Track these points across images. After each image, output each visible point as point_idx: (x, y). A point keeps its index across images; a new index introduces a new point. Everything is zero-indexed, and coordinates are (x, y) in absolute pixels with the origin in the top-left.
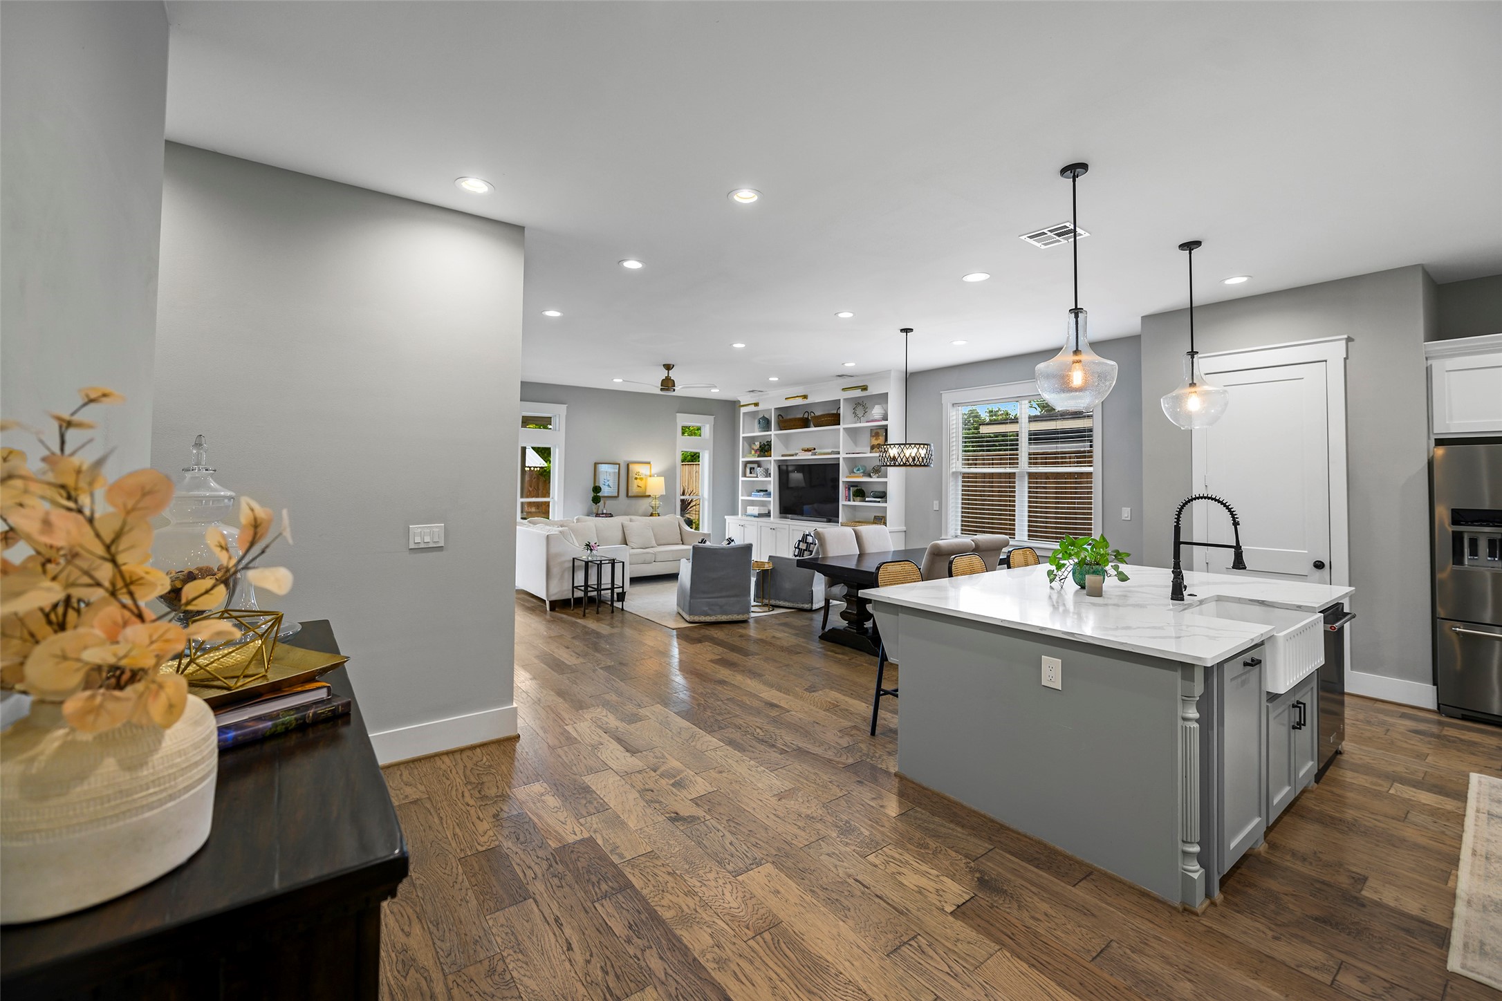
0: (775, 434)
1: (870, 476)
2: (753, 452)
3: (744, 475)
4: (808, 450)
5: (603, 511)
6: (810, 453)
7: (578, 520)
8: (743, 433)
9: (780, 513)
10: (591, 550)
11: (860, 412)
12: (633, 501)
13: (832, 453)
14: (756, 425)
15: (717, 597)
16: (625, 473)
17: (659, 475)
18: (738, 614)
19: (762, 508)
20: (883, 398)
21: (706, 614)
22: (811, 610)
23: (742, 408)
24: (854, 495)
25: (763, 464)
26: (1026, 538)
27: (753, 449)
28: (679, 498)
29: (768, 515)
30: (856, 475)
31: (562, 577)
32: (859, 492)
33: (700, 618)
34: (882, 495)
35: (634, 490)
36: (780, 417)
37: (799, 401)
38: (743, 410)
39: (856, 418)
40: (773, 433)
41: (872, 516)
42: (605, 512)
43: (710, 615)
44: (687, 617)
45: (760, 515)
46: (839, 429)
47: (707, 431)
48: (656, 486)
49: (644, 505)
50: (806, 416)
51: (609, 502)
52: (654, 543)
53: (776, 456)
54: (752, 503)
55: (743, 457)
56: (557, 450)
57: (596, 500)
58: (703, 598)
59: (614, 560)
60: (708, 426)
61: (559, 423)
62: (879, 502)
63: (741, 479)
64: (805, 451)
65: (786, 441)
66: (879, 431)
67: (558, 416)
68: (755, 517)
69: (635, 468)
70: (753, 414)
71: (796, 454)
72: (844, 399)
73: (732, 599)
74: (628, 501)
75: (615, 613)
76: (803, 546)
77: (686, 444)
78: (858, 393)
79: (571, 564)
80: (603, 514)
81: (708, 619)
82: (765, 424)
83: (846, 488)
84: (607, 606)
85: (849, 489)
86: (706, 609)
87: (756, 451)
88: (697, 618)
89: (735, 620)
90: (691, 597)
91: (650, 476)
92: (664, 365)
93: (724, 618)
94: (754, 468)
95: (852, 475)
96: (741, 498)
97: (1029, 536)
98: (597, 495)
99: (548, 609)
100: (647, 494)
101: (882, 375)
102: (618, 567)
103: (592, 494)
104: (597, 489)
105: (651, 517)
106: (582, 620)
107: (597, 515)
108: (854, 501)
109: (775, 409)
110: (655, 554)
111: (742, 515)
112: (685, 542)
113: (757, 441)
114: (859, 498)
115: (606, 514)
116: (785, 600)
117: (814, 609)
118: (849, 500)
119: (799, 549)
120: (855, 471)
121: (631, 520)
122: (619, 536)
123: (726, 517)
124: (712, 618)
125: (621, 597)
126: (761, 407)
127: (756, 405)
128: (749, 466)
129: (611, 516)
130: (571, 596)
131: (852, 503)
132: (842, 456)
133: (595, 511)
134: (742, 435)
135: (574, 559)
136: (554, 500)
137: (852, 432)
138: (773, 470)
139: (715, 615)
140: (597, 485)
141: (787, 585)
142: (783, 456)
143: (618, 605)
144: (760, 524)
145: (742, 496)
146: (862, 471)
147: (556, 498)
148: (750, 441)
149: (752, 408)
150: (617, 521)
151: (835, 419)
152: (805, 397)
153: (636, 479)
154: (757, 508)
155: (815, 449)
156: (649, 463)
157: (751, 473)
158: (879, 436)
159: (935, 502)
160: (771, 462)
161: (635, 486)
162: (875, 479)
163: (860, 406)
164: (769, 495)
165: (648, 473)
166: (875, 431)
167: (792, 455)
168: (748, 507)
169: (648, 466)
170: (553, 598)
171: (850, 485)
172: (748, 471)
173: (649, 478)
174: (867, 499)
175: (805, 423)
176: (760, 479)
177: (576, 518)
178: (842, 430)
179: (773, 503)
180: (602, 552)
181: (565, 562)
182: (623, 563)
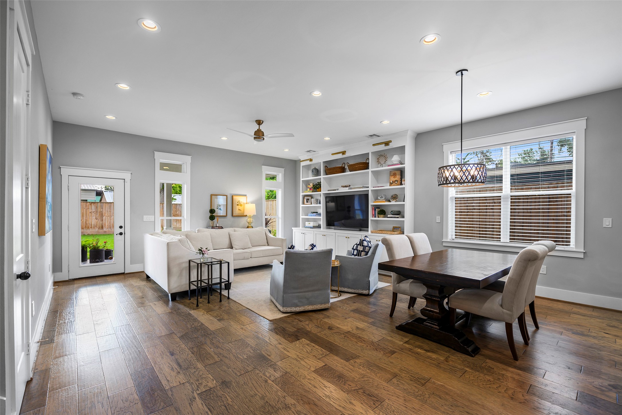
0: (323, 178)
1: (390, 201)
2: (308, 189)
3: (303, 203)
4: (346, 187)
5: (216, 225)
6: (347, 188)
7: (198, 231)
8: (302, 178)
9: (327, 226)
10: (203, 254)
11: (382, 161)
12: (236, 219)
13: (364, 187)
14: (310, 172)
15: (305, 292)
16: (231, 201)
17: (252, 203)
18: (321, 304)
19: (315, 223)
20: (402, 150)
21: (296, 306)
22: (368, 295)
23: (301, 163)
24: (378, 214)
25: (314, 196)
26: (508, 240)
27: (309, 188)
28: (264, 217)
29: (319, 227)
30: (380, 201)
31: (181, 275)
32: (382, 212)
33: (292, 309)
34: (398, 213)
35: (236, 212)
36: (326, 167)
37: (340, 156)
38: (303, 164)
39: (379, 164)
40: (322, 177)
41: (391, 227)
42: (218, 225)
43: (299, 306)
44: (282, 309)
45: (314, 227)
46: (368, 172)
47: (280, 177)
48: (250, 209)
49: (243, 221)
50: (343, 166)
51: (220, 220)
52: (250, 245)
53: (325, 190)
54: (308, 220)
55: (302, 193)
56: (185, 186)
57: (212, 218)
58: (294, 293)
59: (221, 262)
60: (280, 175)
61: (187, 168)
62: (398, 218)
63: (301, 205)
64: (344, 187)
65: (329, 181)
66: (396, 172)
67: (185, 163)
68: (311, 228)
69: (236, 198)
70: (307, 167)
71: (338, 190)
72: (372, 153)
73: (316, 292)
74: (232, 219)
75: (223, 302)
76: (360, 248)
77: (267, 186)
78: (382, 147)
79: (188, 265)
80: (216, 227)
81: (298, 309)
82: (317, 172)
83: (373, 209)
84: (216, 294)
85: (375, 210)
86: (296, 301)
87: (310, 189)
88: (289, 309)
89: (319, 309)
90: (284, 292)
91: (246, 203)
92: (256, 121)
93: (310, 308)
94: (309, 199)
95: (377, 201)
96: (301, 217)
97: (510, 239)
98: (212, 215)
99: (170, 300)
100: (245, 214)
101: (401, 134)
102: (225, 266)
103: (209, 214)
104: (212, 211)
105: (247, 229)
106: (195, 311)
107: (213, 227)
108: (378, 217)
109: (323, 162)
110: (251, 253)
111: (302, 227)
112: (269, 244)
113: (311, 183)
114: (382, 215)
115: (218, 227)
116: (349, 288)
117: (370, 294)
118: (375, 217)
119: (357, 250)
120: (379, 198)
121: (235, 231)
122: (227, 242)
123: (293, 228)
124: (301, 308)
125: (228, 286)
126: (314, 162)
127: (311, 160)
128: (306, 198)
129: (222, 228)
130: (188, 289)
131: (377, 219)
132: (370, 189)
133: (211, 225)
134: (301, 179)
135: (190, 261)
136: (184, 218)
137: (376, 174)
138: (322, 199)
139: (303, 306)
140: (213, 208)
141: (350, 277)
142: (328, 191)
143: (225, 293)
144: (315, 232)
145: (302, 216)
146: (384, 198)
147: (185, 217)
148: (307, 183)
149: (308, 163)
150: (225, 231)
151: (365, 166)
152: (344, 153)
153: (238, 205)
154: (312, 223)
155: (350, 186)
156: (246, 195)
157: (307, 202)
158: (396, 175)
159: (437, 217)
160: (321, 195)
161: (237, 210)
162: (393, 203)
163: (381, 156)
164: (320, 215)
165: (245, 202)
166: (393, 172)
167: (335, 190)
168: (306, 222)
169: (245, 197)
170: (174, 291)
171: (375, 207)
172: (305, 201)
173: (246, 205)
174: (389, 216)
175: (342, 170)
176: (313, 205)
177: (197, 229)
178: (370, 173)
179: (322, 220)
180: (212, 254)
181: (183, 263)
182: (229, 263)
